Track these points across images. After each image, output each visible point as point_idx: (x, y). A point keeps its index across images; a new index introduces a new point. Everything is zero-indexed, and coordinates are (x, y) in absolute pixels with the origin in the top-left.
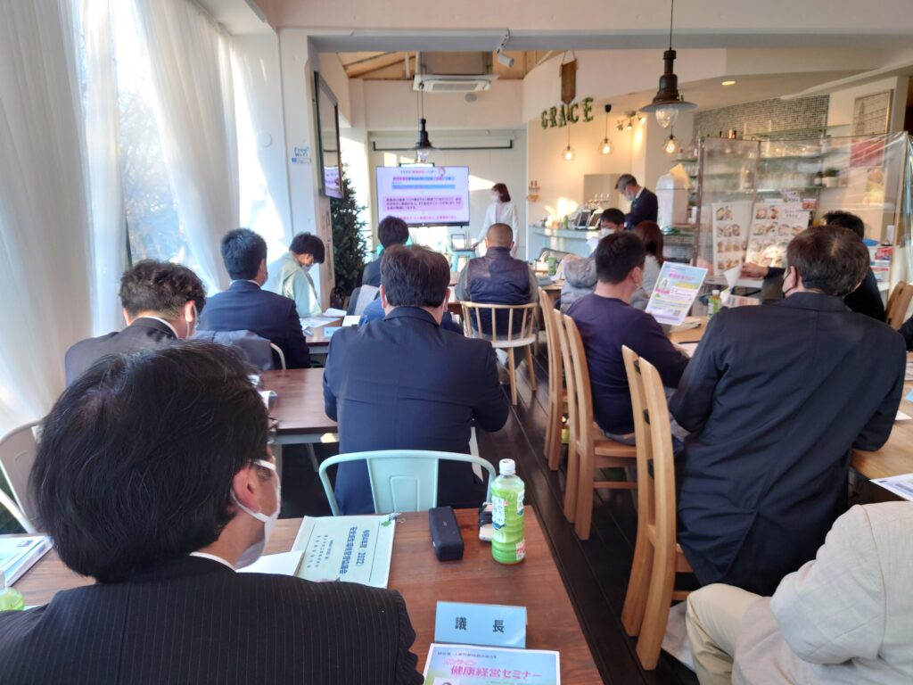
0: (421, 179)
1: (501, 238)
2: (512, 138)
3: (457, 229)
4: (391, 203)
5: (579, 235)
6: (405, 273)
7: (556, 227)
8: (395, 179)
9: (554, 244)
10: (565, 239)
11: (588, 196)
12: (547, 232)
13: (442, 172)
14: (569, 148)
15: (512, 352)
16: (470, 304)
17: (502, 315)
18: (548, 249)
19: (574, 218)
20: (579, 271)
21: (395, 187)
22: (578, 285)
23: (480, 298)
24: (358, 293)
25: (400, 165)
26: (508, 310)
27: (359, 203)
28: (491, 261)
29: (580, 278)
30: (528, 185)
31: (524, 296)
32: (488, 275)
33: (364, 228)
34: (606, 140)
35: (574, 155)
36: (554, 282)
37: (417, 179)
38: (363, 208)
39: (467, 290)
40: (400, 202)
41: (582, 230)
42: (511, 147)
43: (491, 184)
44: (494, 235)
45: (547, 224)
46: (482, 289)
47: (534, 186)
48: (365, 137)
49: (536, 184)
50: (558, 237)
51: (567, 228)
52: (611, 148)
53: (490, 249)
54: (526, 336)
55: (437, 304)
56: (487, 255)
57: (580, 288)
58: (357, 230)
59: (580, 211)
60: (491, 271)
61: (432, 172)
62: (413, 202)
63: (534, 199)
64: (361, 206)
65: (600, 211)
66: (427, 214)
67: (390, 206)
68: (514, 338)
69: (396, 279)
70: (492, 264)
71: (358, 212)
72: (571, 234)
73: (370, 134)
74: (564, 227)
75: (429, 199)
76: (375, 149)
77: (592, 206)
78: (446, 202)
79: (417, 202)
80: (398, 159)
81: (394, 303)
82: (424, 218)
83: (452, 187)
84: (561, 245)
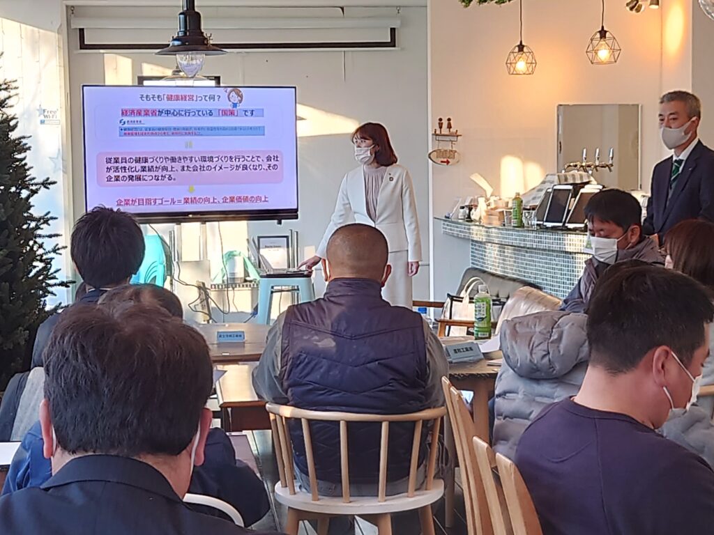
0: (187, 113)
1: (359, 258)
2: (396, 24)
3: (270, 226)
4: (117, 167)
5: (549, 240)
6: (99, 371)
7: (496, 223)
8: (124, 113)
9: (493, 260)
10: (517, 248)
11: (566, 152)
12: (477, 233)
13: (235, 98)
14: (521, 47)
15: (388, 525)
16: (287, 411)
17: (363, 436)
18: (477, 272)
19: (538, 203)
20: (536, 340)
21: (127, 132)
22: (532, 374)
23: (311, 397)
24: (21, 387)
25: (141, 79)
26: (378, 424)
27: (36, 173)
28: (336, 311)
29: (536, 358)
30: (432, 127)
31: (414, 392)
32: (328, 343)
33: (45, 230)
34: (603, 33)
35: (532, 64)
36: (487, 356)
37: (177, 113)
38: (46, 184)
39: (280, 379)
40: (139, 166)
41: (553, 228)
42: (392, 44)
43: (351, 126)
44: (344, 252)
45: (475, 215)
46: (316, 376)
47: (445, 131)
48: (59, 17)
49: (449, 127)
50: (502, 246)
51: (521, 225)
52: (612, 50)
53: (334, 283)
54: (421, 487)
55: (177, 447)
56: (328, 298)
57: (537, 380)
58: (31, 234)
59: (549, 187)
60: (335, 334)
61: (212, 98)
62: (169, 164)
63: (446, 158)
64: (39, 180)
65: (592, 188)
66: (200, 191)
67: (113, 174)
68: (391, 492)
69: (77, 386)
70: (339, 320)
71: (34, 192)
72: (531, 239)
73: (71, 10)
74: (514, 222)
75: (204, 159)
76: (83, 46)
77: (577, 176)
78: (242, 164)
79: (177, 166)
80: (136, 67)
81: (72, 445)
82: (194, 201)
83: (259, 131)
84: (510, 262)
